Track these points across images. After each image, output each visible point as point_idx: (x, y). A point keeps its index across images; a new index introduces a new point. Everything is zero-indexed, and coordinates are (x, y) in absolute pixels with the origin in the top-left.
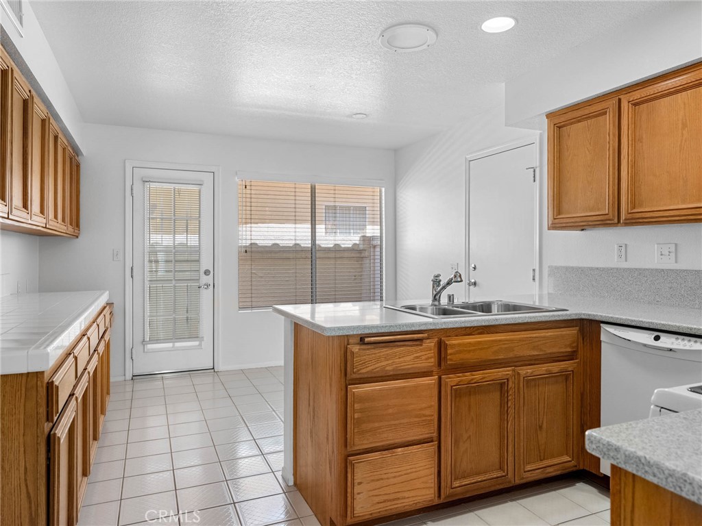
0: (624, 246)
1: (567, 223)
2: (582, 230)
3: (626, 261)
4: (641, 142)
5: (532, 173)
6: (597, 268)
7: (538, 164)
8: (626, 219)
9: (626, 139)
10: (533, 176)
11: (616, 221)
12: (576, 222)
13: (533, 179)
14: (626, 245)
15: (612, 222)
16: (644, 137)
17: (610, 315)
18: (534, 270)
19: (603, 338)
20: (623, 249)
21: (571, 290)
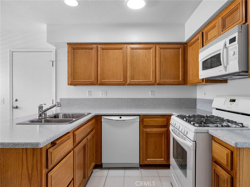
0: (90, 91)
1: (77, 83)
2: (75, 86)
3: (91, 96)
4: (104, 61)
5: (52, 63)
6: (81, 99)
7: (54, 60)
8: (100, 83)
9: (100, 59)
10: (52, 64)
11: (96, 84)
12: (81, 83)
13: (52, 65)
14: (91, 91)
15: (95, 84)
16: (105, 59)
17: (106, 113)
18: (53, 100)
19: (102, 120)
20: (90, 92)
21: (70, 106)
